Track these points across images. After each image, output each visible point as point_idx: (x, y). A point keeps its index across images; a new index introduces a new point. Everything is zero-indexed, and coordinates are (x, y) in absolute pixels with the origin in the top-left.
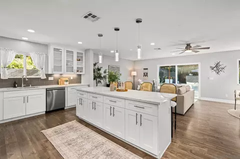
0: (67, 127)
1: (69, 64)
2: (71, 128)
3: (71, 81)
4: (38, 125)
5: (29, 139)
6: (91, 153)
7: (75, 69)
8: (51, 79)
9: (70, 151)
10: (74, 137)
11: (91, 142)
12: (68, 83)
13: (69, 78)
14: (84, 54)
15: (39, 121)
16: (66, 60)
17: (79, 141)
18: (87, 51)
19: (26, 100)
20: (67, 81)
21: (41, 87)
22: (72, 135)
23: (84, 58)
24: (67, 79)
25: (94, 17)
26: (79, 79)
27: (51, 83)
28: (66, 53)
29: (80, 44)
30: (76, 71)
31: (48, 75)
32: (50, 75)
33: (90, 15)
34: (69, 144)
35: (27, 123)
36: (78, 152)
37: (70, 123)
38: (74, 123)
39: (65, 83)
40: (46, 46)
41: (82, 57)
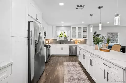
0: (73, 64)
1: (79, 34)
2: (74, 65)
3: (81, 42)
4: (64, 59)
5: (59, 63)
6: (75, 81)
7: (82, 36)
8: (72, 41)
9: (67, 75)
10: (73, 70)
11: (78, 76)
12: (79, 43)
13: (80, 41)
14: (87, 28)
15: (65, 58)
16: (78, 32)
17: (73, 72)
18: (89, 25)
19: (62, 49)
20: (78, 42)
21: (67, 44)
22: (72, 68)
23: (87, 30)
24: (79, 41)
25: (81, 6)
26: (85, 42)
27: (72, 43)
28: (78, 29)
29: (83, 23)
30: (83, 37)
31: (71, 39)
32: (72, 39)
33: (78, 6)
34: (69, 72)
35: (62, 57)
36: (70, 77)
37: (75, 63)
38: (77, 63)
39: (78, 43)
40: (70, 27)
41: (87, 29)
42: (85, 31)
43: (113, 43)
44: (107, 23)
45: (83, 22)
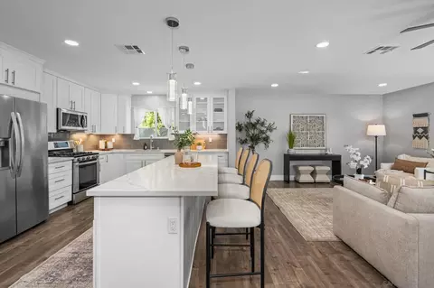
3: (209, 145)
13: (207, 140)
16: (195, 113)
23: (225, 105)
24: (202, 142)
28: (195, 103)
30: (210, 129)
39: (198, 147)
41: (225, 102)
42: (221, 110)
43: (307, 146)
44: (273, 85)
45: (197, 83)
